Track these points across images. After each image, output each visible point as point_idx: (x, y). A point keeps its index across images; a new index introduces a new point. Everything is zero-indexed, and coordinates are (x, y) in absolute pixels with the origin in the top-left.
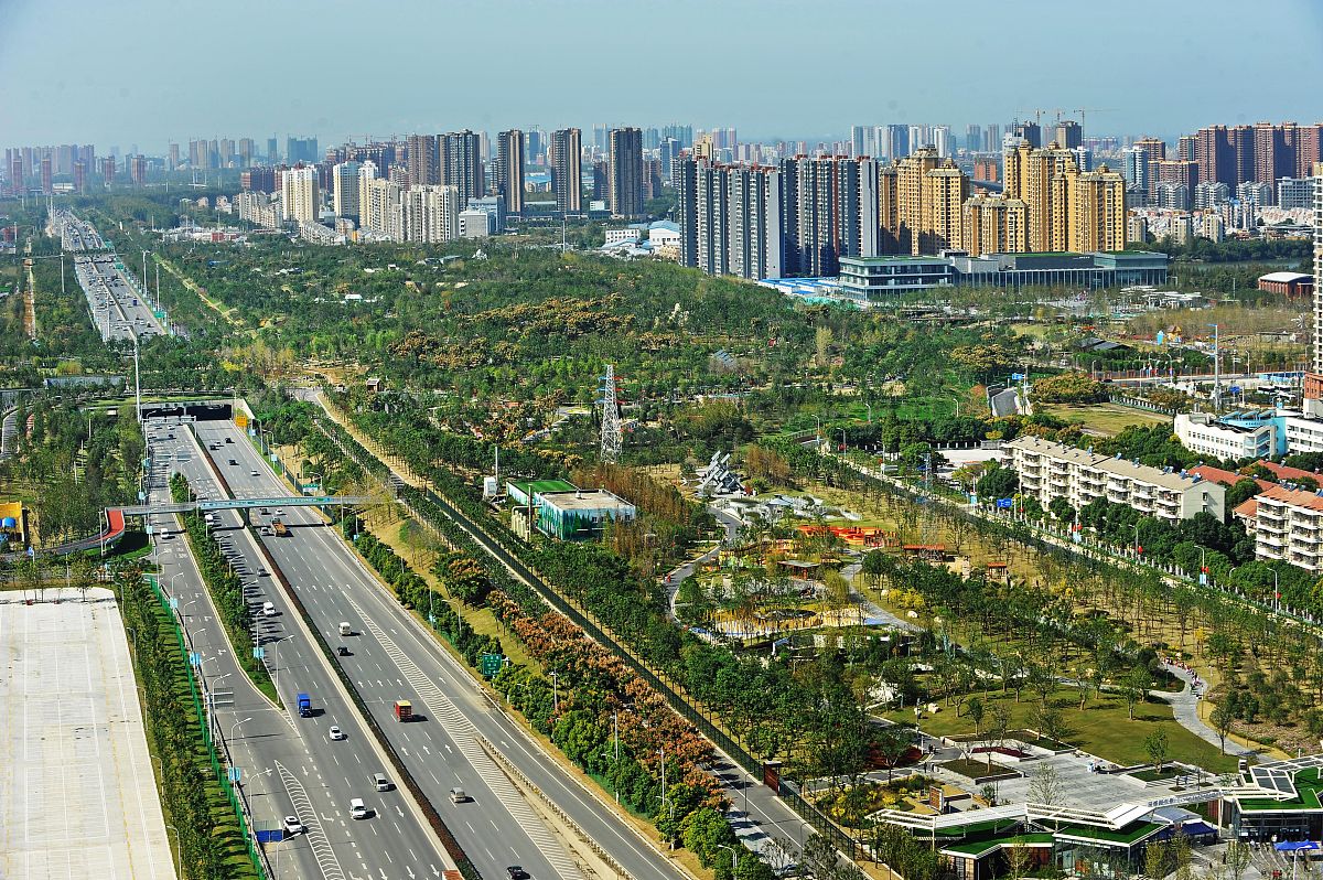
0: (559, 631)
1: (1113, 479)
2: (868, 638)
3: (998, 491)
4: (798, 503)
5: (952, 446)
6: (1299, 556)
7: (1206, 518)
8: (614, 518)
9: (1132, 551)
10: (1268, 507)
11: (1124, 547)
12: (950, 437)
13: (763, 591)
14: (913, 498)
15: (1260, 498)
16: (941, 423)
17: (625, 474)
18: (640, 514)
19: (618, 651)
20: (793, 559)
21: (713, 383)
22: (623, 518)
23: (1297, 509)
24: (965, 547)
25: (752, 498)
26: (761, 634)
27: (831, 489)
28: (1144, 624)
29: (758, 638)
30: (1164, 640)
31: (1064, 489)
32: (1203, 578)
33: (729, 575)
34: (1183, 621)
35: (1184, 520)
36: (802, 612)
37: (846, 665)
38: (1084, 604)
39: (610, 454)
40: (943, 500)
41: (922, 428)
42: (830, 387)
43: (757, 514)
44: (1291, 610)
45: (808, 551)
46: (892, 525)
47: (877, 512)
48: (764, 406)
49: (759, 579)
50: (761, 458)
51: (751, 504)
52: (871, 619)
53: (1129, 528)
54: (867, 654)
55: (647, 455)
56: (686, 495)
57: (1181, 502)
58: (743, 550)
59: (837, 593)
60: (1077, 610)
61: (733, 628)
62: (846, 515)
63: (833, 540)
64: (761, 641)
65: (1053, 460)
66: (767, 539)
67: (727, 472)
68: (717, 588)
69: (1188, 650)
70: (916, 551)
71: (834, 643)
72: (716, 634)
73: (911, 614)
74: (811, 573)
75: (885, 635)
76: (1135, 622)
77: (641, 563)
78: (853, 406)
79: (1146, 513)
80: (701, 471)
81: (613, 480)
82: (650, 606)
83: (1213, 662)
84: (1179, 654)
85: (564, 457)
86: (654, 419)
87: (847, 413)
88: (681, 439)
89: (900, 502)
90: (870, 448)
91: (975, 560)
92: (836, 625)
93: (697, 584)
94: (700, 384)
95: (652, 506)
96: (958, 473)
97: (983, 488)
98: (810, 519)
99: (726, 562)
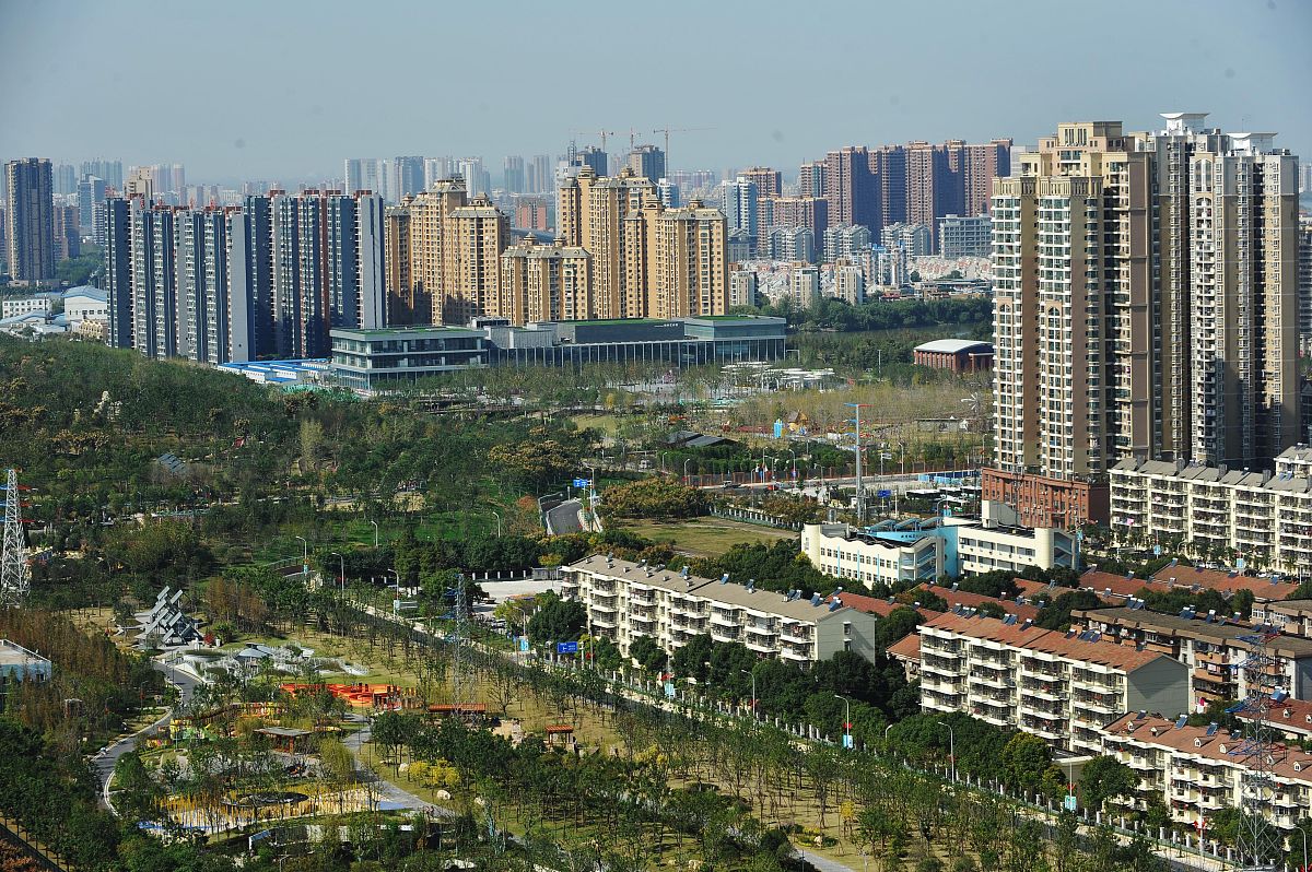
1: (718, 610)
2: (383, 827)
3: (558, 631)
4: (279, 654)
5: (493, 577)
6: (982, 708)
7: (848, 659)
8: (21, 678)
9: (747, 708)
10: (935, 641)
11: (736, 703)
12: (489, 565)
13: (233, 772)
14: (440, 644)
15: (924, 630)
16: (476, 545)
17: (36, 620)
18: (57, 672)
19: (30, 851)
20: (273, 725)
21: (156, 498)
22: (34, 677)
23: (978, 642)
24: (514, 707)
25: (216, 649)
26: (232, 826)
27: (325, 636)
28: (767, 801)
29: (228, 831)
30: (797, 821)
31: (651, 626)
32: (848, 740)
33: (185, 750)
34: (822, 796)
35: (819, 662)
36: (289, 795)
37: (353, 864)
38: (683, 776)
39: (13, 594)
40: (481, 648)
41: (451, 552)
42: (321, 500)
43: (221, 671)
44: (974, 779)
45: (296, 714)
46: (412, 680)
47: (390, 664)
48: (230, 527)
49: (227, 753)
50: (227, 595)
51: (214, 657)
52: (386, 802)
53: (742, 676)
54: (382, 849)
55: (67, 594)
56: (122, 647)
57: (814, 638)
58: (204, 717)
59: (337, 769)
60: (674, 785)
61: (193, 818)
62: (347, 668)
63: (330, 700)
64: (232, 836)
65: (635, 586)
66: (236, 702)
67: (180, 615)
68: (170, 766)
69: (830, 833)
70: (447, 713)
71: (335, 833)
72: (170, 825)
73: (442, 794)
74: (302, 744)
75: (407, 823)
76: (756, 799)
77: (62, 737)
78: (354, 525)
79: (765, 654)
80: (144, 617)
81: (19, 628)
82: (75, 789)
83: (868, 848)
84: (818, 839)
86: (76, 548)
87: (344, 535)
88: (113, 572)
89: (422, 651)
90: (379, 582)
91: (529, 724)
92: (336, 811)
93: (140, 764)
94: (139, 498)
95: (74, 661)
96: (502, 611)
97: (537, 628)
98: (296, 675)
99: (179, 734)
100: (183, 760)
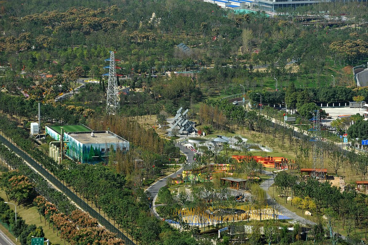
0: (82, 222)
2: (280, 228)
3: (362, 134)
4: (232, 141)
5: (330, 105)
8: (115, 149)
12: (329, 100)
13: (211, 198)
14: (306, 138)
16: (323, 91)
17: (122, 121)
18: (132, 147)
19: (120, 235)
20: (229, 176)
21: (177, 64)
22: (121, 149)
24: (341, 170)
25: (203, 137)
26: (211, 224)
27: (253, 132)
29: (209, 226)
33: (190, 186)
36: (237, 210)
39: (112, 108)
40: (326, 140)
41: (311, 94)
42: (251, 67)
43: (204, 148)
45: (239, 171)
46: (293, 156)
47: (282, 147)
48: (209, 79)
49: (209, 189)
50: (208, 112)
51: (202, 141)
52: (281, 215)
54: (280, 239)
55: (136, 109)
56: (161, 134)
58: (198, 170)
59: (259, 199)
61: (193, 220)
62: (262, 148)
63: (255, 164)
64: (211, 229)
66: (213, 163)
67: (187, 121)
68: (182, 195)
70: (309, 172)
71: (258, 231)
72: (183, 224)
73: (307, 213)
74: (242, 185)
75: (291, 226)
77: (134, 178)
78: (266, 79)
80: (170, 120)
81: (114, 125)
82: (140, 205)
85: (83, 110)
86: (140, 86)
87: (262, 84)
88: (157, 99)
89: (297, 141)
90: (277, 106)
91: (348, 179)
92: (258, 219)
93: (169, 192)
94: (169, 64)
95: (140, 142)
96: (335, 123)
97: (352, 132)
98: (240, 151)
99: (187, 178)
100: (188, 191)
